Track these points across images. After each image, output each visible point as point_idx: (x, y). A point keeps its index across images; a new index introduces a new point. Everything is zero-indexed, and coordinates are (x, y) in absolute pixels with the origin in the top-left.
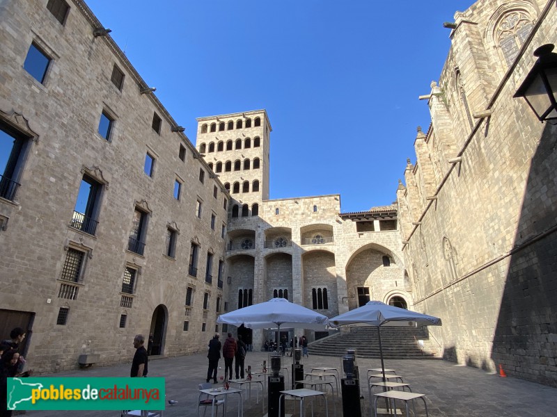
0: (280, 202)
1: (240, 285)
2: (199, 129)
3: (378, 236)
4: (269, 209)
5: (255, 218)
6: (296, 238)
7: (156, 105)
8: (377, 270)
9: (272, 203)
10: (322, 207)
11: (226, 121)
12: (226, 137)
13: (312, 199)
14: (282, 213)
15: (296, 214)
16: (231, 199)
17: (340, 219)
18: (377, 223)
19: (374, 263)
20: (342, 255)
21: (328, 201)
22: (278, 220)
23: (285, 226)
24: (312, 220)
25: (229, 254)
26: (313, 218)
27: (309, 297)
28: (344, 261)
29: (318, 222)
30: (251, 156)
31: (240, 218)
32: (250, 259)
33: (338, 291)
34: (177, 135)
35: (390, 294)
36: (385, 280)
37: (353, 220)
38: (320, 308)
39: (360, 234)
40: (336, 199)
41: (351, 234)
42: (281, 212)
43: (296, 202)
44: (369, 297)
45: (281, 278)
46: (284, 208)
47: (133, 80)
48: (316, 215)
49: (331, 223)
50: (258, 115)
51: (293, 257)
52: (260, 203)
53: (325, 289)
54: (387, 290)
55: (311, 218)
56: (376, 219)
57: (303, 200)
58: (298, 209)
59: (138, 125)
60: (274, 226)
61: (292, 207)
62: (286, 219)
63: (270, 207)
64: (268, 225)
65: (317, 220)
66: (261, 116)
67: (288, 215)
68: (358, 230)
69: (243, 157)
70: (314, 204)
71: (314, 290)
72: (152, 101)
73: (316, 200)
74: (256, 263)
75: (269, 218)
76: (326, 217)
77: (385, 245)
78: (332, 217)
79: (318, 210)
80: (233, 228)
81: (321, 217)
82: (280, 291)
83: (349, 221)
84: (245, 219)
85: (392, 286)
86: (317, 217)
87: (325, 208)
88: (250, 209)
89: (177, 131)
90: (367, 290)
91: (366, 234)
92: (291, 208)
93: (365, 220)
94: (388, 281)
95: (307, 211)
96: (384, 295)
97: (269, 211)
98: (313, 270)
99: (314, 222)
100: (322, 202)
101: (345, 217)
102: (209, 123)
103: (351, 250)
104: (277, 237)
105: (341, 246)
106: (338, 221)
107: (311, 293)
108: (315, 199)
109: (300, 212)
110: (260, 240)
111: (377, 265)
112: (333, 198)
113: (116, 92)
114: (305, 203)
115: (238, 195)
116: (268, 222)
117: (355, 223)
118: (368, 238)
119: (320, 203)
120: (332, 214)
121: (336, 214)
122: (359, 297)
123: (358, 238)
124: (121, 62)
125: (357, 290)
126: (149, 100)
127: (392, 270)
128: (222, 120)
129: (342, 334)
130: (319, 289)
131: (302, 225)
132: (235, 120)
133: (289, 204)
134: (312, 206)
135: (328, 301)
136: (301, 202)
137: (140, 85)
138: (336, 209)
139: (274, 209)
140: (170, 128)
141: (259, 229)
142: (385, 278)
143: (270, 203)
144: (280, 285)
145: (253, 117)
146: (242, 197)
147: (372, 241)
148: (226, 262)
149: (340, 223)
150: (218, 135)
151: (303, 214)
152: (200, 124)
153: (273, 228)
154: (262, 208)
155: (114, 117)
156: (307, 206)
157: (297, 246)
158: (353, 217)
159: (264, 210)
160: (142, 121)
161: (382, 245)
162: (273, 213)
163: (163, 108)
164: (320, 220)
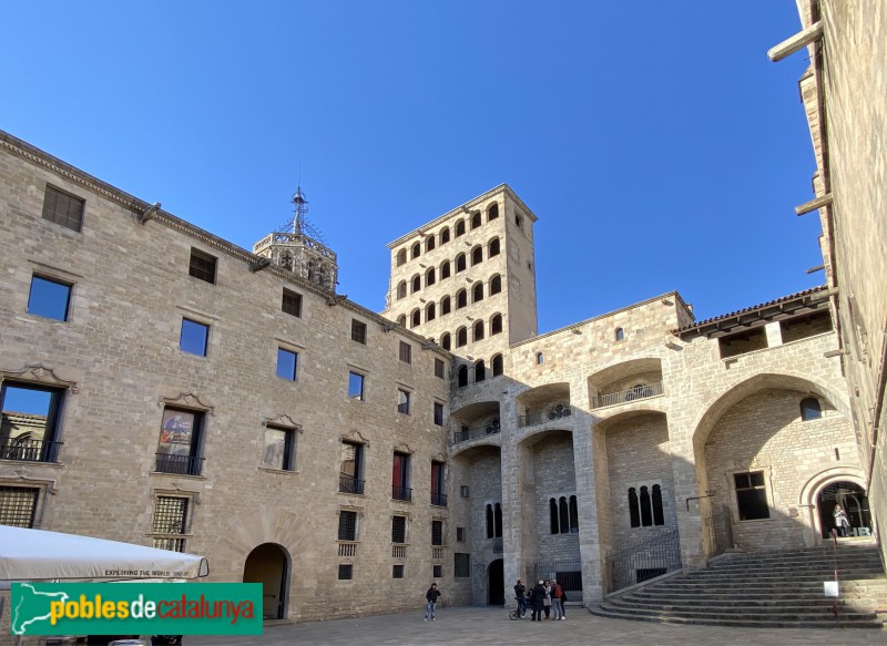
0: (543, 341)
1: (487, 497)
2: (394, 261)
3: (778, 356)
4: (523, 357)
5: (498, 379)
6: (580, 399)
7: (191, 235)
8: (783, 431)
9: (529, 346)
10: (635, 328)
11: (436, 231)
12: (438, 258)
13: (610, 318)
14: (549, 358)
15: (578, 354)
16: (454, 358)
17: (678, 342)
18: (773, 330)
19: (778, 418)
20: (683, 413)
21: (648, 313)
22: (540, 374)
23: (556, 380)
24: (614, 357)
25: (455, 449)
26: (615, 352)
27: (622, 505)
28: (688, 424)
30: (484, 274)
31: (471, 386)
32: (493, 452)
34: (270, 276)
35: (819, 478)
36: (806, 451)
37: (709, 336)
39: (728, 363)
40: (667, 303)
41: (707, 365)
42: (546, 358)
43: (578, 332)
44: (763, 491)
45: (562, 477)
46: (553, 348)
47: (111, 204)
48: (620, 346)
49: (656, 355)
50: (494, 199)
51: (574, 435)
52: (506, 352)
53: (656, 488)
54: (810, 471)
55: (610, 354)
56: (770, 319)
57: (591, 325)
58: (580, 344)
59: (147, 279)
60: (534, 386)
61: (569, 343)
62: (557, 369)
63: (526, 353)
64: (523, 385)
65: (624, 354)
66: (499, 198)
67: (562, 359)
68: (724, 355)
69: (469, 281)
70: (616, 325)
71: (632, 491)
72: (178, 230)
73: (620, 318)
74: (504, 456)
75: (524, 374)
76: (642, 344)
77: (797, 373)
78: (657, 342)
79: (625, 335)
80: (459, 405)
81: (632, 347)
82: (563, 499)
83: (700, 341)
84: (481, 385)
85: (823, 460)
86: (623, 349)
87: (642, 327)
88: (488, 366)
89: (260, 268)
90: (758, 478)
91: (744, 359)
92: (565, 345)
93: (743, 328)
94: (815, 450)
95: (600, 343)
96: (804, 482)
97: (523, 362)
98: (627, 452)
99: (618, 360)
100: (633, 317)
101: (687, 333)
102: (409, 245)
103: (705, 400)
104: (551, 405)
105: (681, 396)
106: (673, 347)
107: (626, 498)
108: (617, 316)
109: (587, 347)
110: (508, 417)
111: (785, 420)
112: (659, 302)
113: (64, 236)
114: (596, 330)
115: (465, 348)
116: (523, 381)
117: (715, 342)
118: (749, 366)
119: (630, 320)
120: (659, 335)
121: (667, 333)
122: (739, 494)
123: (724, 370)
124: (64, 177)
125: (732, 480)
126: (169, 230)
127: (825, 425)
128: (428, 233)
130: (644, 489)
131: (591, 372)
132: (451, 224)
133: (564, 338)
134: (611, 331)
136: (587, 330)
137: (131, 208)
138: (668, 323)
139: (532, 355)
140: (246, 266)
141: (505, 396)
142: (805, 446)
143: (523, 348)
144: (561, 489)
145: (482, 207)
146: (471, 349)
147: (760, 371)
148: (452, 463)
149: (677, 348)
150: (424, 260)
151: (592, 350)
152: (395, 252)
153: (532, 390)
154: (510, 359)
155: (69, 278)
156: (600, 334)
157: (581, 412)
158: (707, 331)
159: (514, 361)
160: (154, 269)
161: (789, 373)
162: (531, 363)
163: (210, 236)
164: (631, 353)
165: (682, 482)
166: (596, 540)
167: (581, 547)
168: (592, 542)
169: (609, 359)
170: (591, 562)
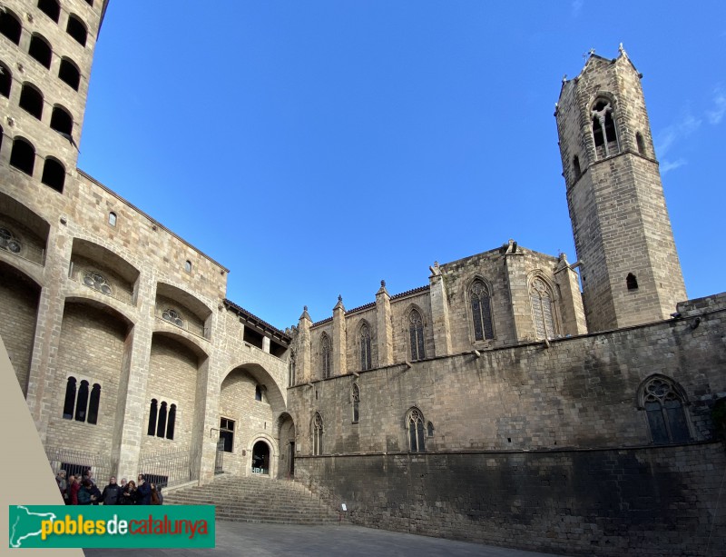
3: (266, 359)
9: (103, 194)
10: (201, 273)
13: (184, 246)
14: (124, 230)
15: (153, 252)
17: (223, 308)
18: (267, 342)
19: (246, 391)
21: (211, 269)
23: (127, 259)
24: (181, 282)
26: (184, 279)
28: (221, 373)
29: (190, 292)
31: (6, 165)
33: (207, 416)
36: (255, 418)
37: (240, 320)
38: (161, 434)
39: (246, 346)
40: (222, 274)
41: (236, 339)
42: (121, 226)
43: (156, 230)
44: (233, 434)
45: (89, 359)
46: (130, 223)
48: (188, 278)
49: (210, 306)
51: (135, 329)
54: (255, 431)
55: (179, 276)
56: (266, 334)
57: (169, 236)
58: (157, 244)
60: (100, 244)
61: (146, 233)
62: (130, 248)
63: (97, 196)
64: (86, 231)
65: (190, 287)
67: (137, 242)
68: (245, 338)
69: (30, 19)
70: (188, 257)
71: (154, 402)
73: (192, 253)
74: (45, 301)
75: (92, 220)
76: (203, 291)
77: (272, 374)
78: (213, 296)
79: (193, 271)
81: (196, 287)
82: (84, 382)
83: (235, 317)
84: (24, 178)
85: (260, 427)
86: (190, 282)
87: (206, 276)
88: (40, 162)
90: (234, 426)
91: (253, 349)
92: (143, 232)
93: (254, 328)
94: (258, 419)
95: (173, 260)
97: (93, 205)
98: (157, 366)
99: (183, 287)
100: (201, 262)
101: (230, 307)
103: (232, 362)
105: (219, 349)
106: (220, 308)
107: (149, 406)
108: (190, 250)
109: (163, 253)
112: (219, 268)
114: (172, 244)
116: (87, 225)
117: (242, 326)
118: (255, 356)
119: (198, 262)
120: (213, 292)
121: (219, 296)
123: (244, 349)
127: (263, 407)
129: (202, 483)
130: (164, 403)
131: (161, 280)
133: (142, 223)
134: (184, 257)
135: (176, 426)
136: (165, 236)
138: (221, 289)
141: (60, 226)
142: (254, 415)
144: (85, 372)
146: (16, 114)
147: (259, 362)
149: (223, 313)
151: (166, 260)
154: (75, 184)
156: (174, 251)
157: (146, 311)
159: (81, 192)
161: (269, 372)
164: (194, 289)
165: (210, 415)
166: (138, 442)
167: (123, 446)
168: (133, 444)
169: (178, 281)
170: (130, 463)
